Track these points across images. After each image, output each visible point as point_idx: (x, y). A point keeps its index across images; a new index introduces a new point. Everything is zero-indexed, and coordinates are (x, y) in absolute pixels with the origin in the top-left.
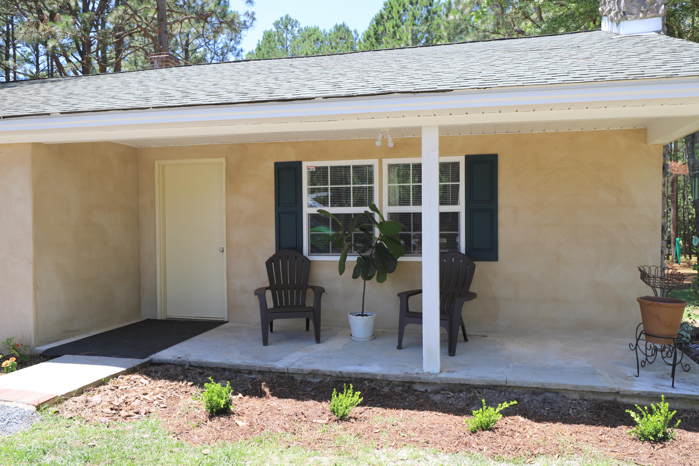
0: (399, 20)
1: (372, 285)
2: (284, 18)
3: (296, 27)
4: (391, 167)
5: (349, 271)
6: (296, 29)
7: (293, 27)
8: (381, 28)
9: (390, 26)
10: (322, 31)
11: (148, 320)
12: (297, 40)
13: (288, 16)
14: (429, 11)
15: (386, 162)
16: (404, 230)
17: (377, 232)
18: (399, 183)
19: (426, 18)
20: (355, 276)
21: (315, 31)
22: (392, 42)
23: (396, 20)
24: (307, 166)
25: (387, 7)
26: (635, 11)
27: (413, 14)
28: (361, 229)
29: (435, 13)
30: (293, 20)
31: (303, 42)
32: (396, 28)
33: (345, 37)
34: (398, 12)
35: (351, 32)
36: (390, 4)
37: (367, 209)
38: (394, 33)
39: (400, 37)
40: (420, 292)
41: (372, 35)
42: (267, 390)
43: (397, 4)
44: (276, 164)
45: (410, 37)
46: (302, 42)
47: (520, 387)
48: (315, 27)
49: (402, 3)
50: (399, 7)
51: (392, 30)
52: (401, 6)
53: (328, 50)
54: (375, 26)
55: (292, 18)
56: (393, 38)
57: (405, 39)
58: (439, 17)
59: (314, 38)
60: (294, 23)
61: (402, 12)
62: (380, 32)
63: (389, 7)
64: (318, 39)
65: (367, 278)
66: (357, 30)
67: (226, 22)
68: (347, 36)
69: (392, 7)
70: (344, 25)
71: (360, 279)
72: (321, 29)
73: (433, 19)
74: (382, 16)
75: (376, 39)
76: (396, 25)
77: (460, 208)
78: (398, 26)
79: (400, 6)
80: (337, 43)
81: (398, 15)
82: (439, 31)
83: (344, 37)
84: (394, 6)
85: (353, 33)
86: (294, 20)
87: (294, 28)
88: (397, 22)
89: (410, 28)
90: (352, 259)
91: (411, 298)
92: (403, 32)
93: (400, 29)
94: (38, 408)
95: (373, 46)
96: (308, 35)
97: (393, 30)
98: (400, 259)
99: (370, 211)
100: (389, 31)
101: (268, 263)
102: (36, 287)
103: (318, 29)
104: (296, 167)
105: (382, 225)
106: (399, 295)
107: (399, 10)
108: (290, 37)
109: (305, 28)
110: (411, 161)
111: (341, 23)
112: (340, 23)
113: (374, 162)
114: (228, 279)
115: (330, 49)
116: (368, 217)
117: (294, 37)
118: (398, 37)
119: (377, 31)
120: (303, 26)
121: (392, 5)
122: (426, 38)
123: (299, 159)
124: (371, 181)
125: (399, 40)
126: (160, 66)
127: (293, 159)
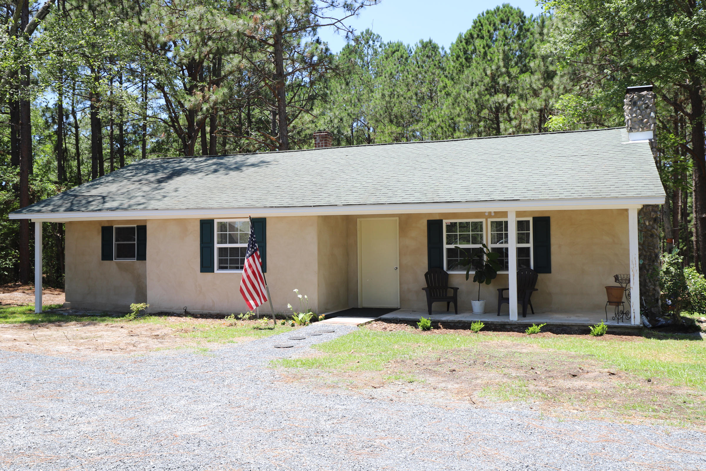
0: (489, 40)
1: (483, 285)
2: (365, 32)
3: (378, 41)
4: (492, 222)
5: (471, 279)
6: (378, 44)
7: (374, 41)
8: (471, 48)
9: (480, 46)
10: (406, 45)
11: (353, 308)
12: (379, 57)
13: (369, 30)
14: (521, 29)
15: (490, 220)
16: (500, 257)
17: (485, 258)
18: (497, 231)
19: (518, 36)
20: (475, 281)
21: (399, 46)
22: (483, 63)
23: (487, 41)
24: (445, 222)
25: (477, 25)
26: (637, 127)
27: (505, 33)
28: (478, 256)
29: (528, 30)
30: (374, 34)
31: (387, 58)
32: (487, 48)
33: (432, 54)
34: (489, 31)
35: (438, 48)
36: (480, 22)
37: (480, 246)
38: (485, 54)
39: (491, 58)
40: (508, 289)
41: (461, 55)
42: (441, 326)
43: (487, 23)
44: (428, 221)
45: (501, 57)
46: (385, 60)
47: (553, 325)
48: (398, 42)
49: (492, 22)
50: (489, 27)
51: (482, 50)
52: (492, 25)
53: (414, 70)
54: (465, 46)
55: (373, 32)
56: (484, 58)
57: (496, 61)
58: (531, 34)
59: (398, 55)
60: (375, 37)
61: (492, 30)
62: (469, 52)
63: (479, 26)
64: (402, 57)
65: (481, 282)
66: (444, 46)
67: (331, 69)
68: (434, 53)
69: (482, 25)
70: (430, 42)
71: (477, 283)
72: (405, 44)
73: (525, 36)
74: (472, 36)
75: (466, 59)
76: (487, 45)
77: (531, 245)
78: (489, 47)
79: (490, 25)
80: (424, 62)
81: (488, 34)
82: (532, 50)
83: (430, 54)
84: (484, 24)
85: (440, 50)
86: (376, 34)
87: (376, 43)
88: (488, 42)
89: (501, 49)
90: (472, 273)
91: (504, 291)
92: (494, 52)
93: (491, 50)
94: (358, 326)
95: (463, 66)
96: (391, 51)
97: (484, 50)
98: (498, 273)
99: (482, 247)
100: (480, 52)
101: (426, 275)
102: (318, 285)
103: (402, 44)
104: (440, 222)
105: (488, 255)
106: (498, 290)
107: (490, 29)
108: (371, 51)
109: (388, 44)
110: (503, 220)
111: (428, 40)
112: (426, 40)
113: (483, 220)
114: (400, 284)
115: (417, 69)
116: (481, 250)
117: (376, 52)
118: (489, 58)
119: (466, 51)
120: (385, 41)
121: (482, 22)
122: (518, 56)
123: (441, 218)
124: (481, 230)
125: (489, 61)
126: (321, 141)
127: (438, 218)
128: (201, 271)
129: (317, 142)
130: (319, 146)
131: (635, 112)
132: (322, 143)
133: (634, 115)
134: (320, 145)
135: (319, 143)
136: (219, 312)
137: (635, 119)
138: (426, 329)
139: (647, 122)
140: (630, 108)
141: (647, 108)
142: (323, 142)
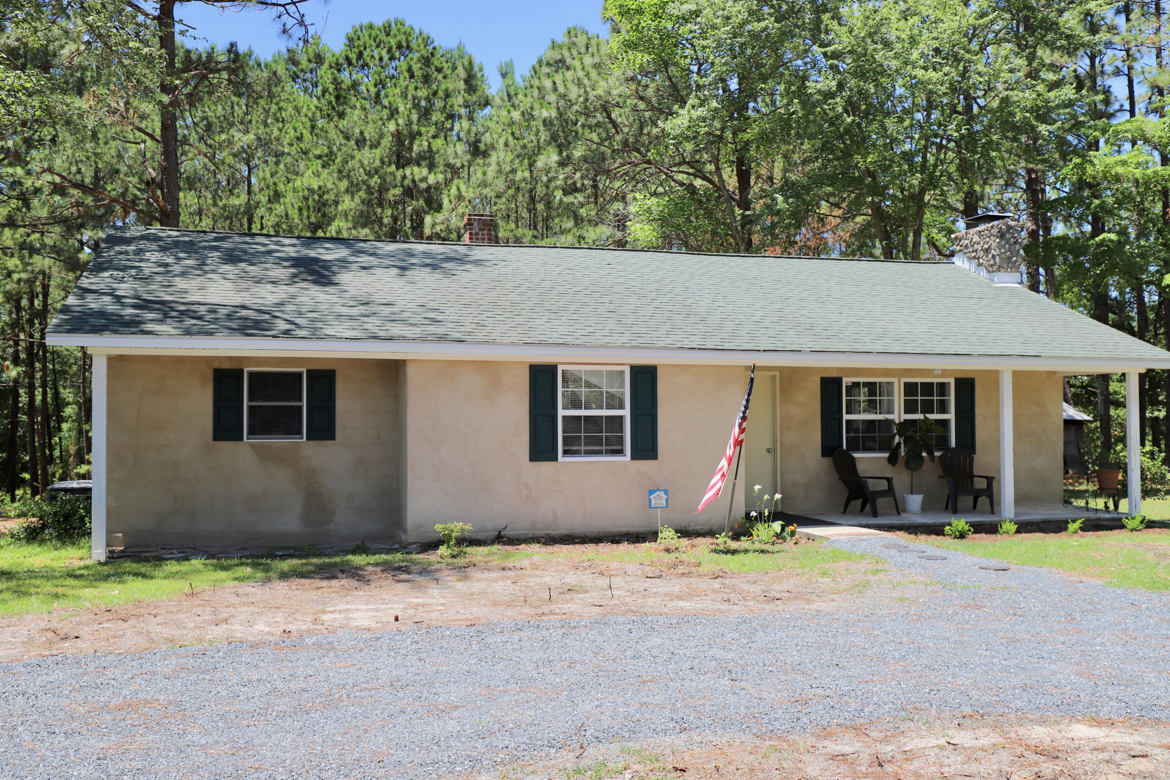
15: (903, 380)
24: (845, 381)
26: (1006, 266)
44: (822, 379)
77: (952, 416)
104: (839, 381)
110: (920, 380)
113: (895, 380)
123: (839, 375)
126: (481, 230)
127: (835, 375)
128: (532, 459)
129: (473, 232)
130: (477, 239)
131: (1004, 247)
132: (483, 234)
133: (1003, 251)
134: (480, 236)
135: (477, 234)
136: (566, 532)
137: (1003, 255)
138: (962, 536)
139: (1016, 262)
140: (998, 240)
141: (1015, 243)
142: (486, 232)
